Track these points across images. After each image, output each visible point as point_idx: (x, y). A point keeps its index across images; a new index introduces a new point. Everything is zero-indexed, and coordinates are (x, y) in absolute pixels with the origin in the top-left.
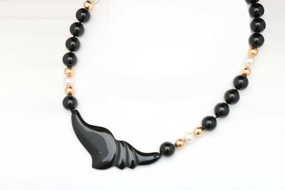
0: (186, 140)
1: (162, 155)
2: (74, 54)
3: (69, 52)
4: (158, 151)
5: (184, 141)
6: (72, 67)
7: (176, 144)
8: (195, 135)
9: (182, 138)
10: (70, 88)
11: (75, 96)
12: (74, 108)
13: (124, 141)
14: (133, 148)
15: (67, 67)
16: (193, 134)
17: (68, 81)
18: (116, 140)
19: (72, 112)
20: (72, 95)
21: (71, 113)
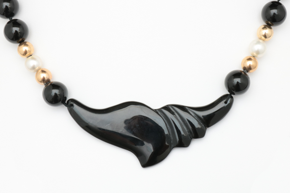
0: (255, 54)
1: (234, 94)
2: (17, 20)
3: (8, 20)
4: (226, 92)
5: (254, 56)
6: (25, 41)
7: (245, 68)
8: (263, 40)
9: (249, 55)
10: (43, 71)
11: (56, 79)
12: (66, 98)
13: (167, 105)
14: (187, 108)
15: (19, 44)
16: (261, 41)
17: (32, 63)
18: (156, 110)
19: (66, 106)
20: (52, 81)
21: (66, 108)
